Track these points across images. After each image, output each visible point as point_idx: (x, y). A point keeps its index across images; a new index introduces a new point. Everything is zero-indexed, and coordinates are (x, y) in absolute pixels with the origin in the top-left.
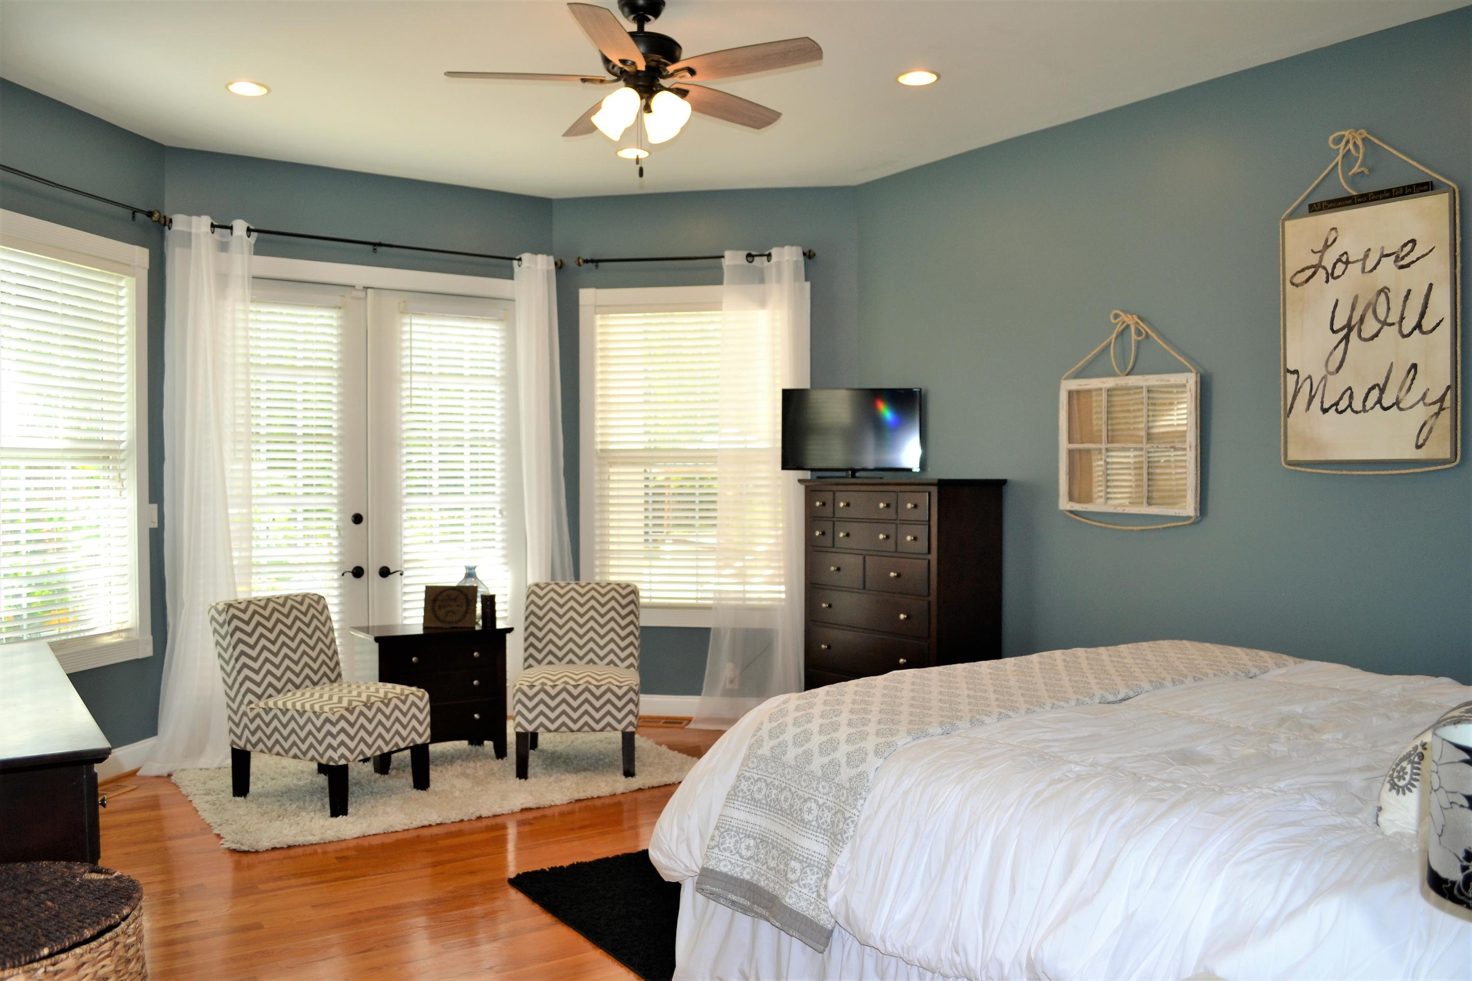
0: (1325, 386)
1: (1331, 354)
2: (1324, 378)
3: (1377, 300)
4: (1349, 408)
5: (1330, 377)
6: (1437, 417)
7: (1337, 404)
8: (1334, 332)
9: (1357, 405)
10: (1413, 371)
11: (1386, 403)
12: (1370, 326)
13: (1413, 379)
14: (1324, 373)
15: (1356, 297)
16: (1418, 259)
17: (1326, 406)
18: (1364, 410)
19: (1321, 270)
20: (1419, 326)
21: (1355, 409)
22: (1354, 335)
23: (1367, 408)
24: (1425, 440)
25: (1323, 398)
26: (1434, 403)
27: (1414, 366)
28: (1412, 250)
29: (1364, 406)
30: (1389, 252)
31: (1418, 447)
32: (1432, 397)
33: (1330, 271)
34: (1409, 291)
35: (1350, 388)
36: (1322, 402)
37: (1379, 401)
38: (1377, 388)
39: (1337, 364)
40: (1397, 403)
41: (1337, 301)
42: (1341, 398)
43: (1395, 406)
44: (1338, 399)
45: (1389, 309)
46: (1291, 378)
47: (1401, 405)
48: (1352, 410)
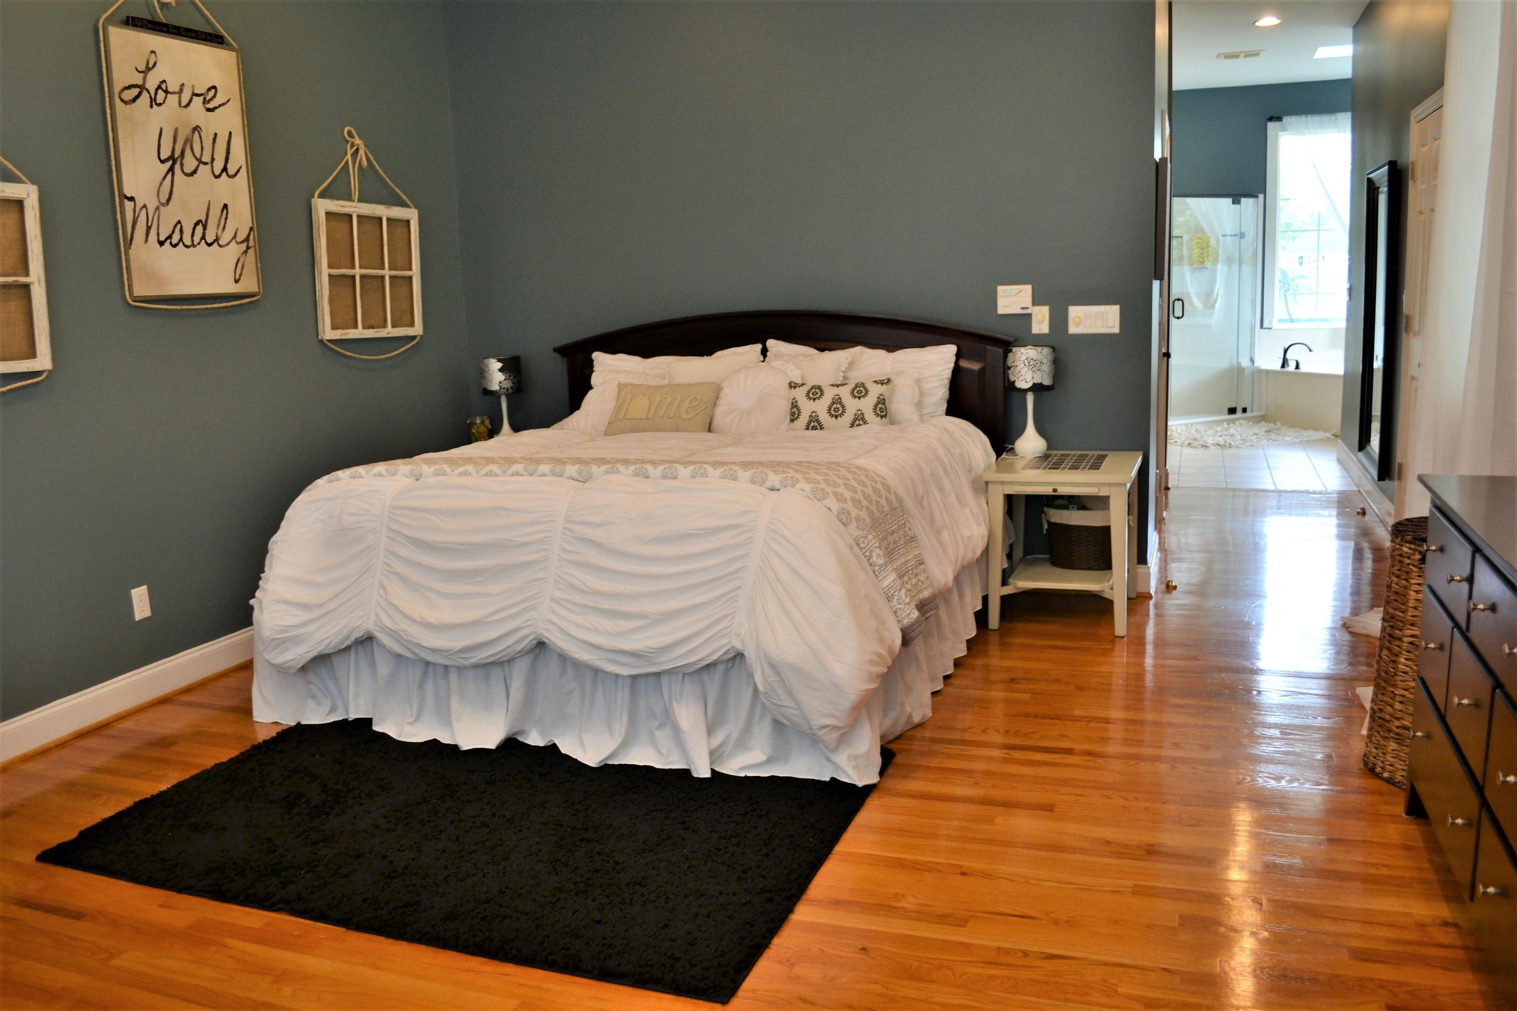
0: (159, 217)
1: (161, 184)
2: (157, 208)
3: (193, 137)
4: (181, 243)
5: (162, 208)
6: (246, 255)
7: (170, 237)
8: (162, 162)
9: (187, 240)
10: (225, 211)
11: (210, 239)
12: (190, 163)
13: (226, 218)
14: (156, 204)
15: (176, 130)
16: (220, 106)
17: (162, 238)
18: (193, 246)
19: (145, 92)
20: (225, 169)
21: (186, 244)
22: (177, 167)
23: (196, 243)
24: (240, 275)
25: (158, 230)
26: (242, 242)
27: (225, 206)
28: (214, 96)
29: (192, 241)
30: (199, 92)
31: (237, 281)
32: (241, 236)
33: (153, 96)
34: (216, 134)
35: (179, 222)
36: (158, 234)
37: (203, 238)
38: (201, 224)
39: (167, 196)
40: (217, 240)
41: (161, 129)
42: (173, 232)
43: (216, 243)
44: (171, 232)
45: (202, 148)
46: (129, 205)
47: (221, 242)
48: (183, 243)
